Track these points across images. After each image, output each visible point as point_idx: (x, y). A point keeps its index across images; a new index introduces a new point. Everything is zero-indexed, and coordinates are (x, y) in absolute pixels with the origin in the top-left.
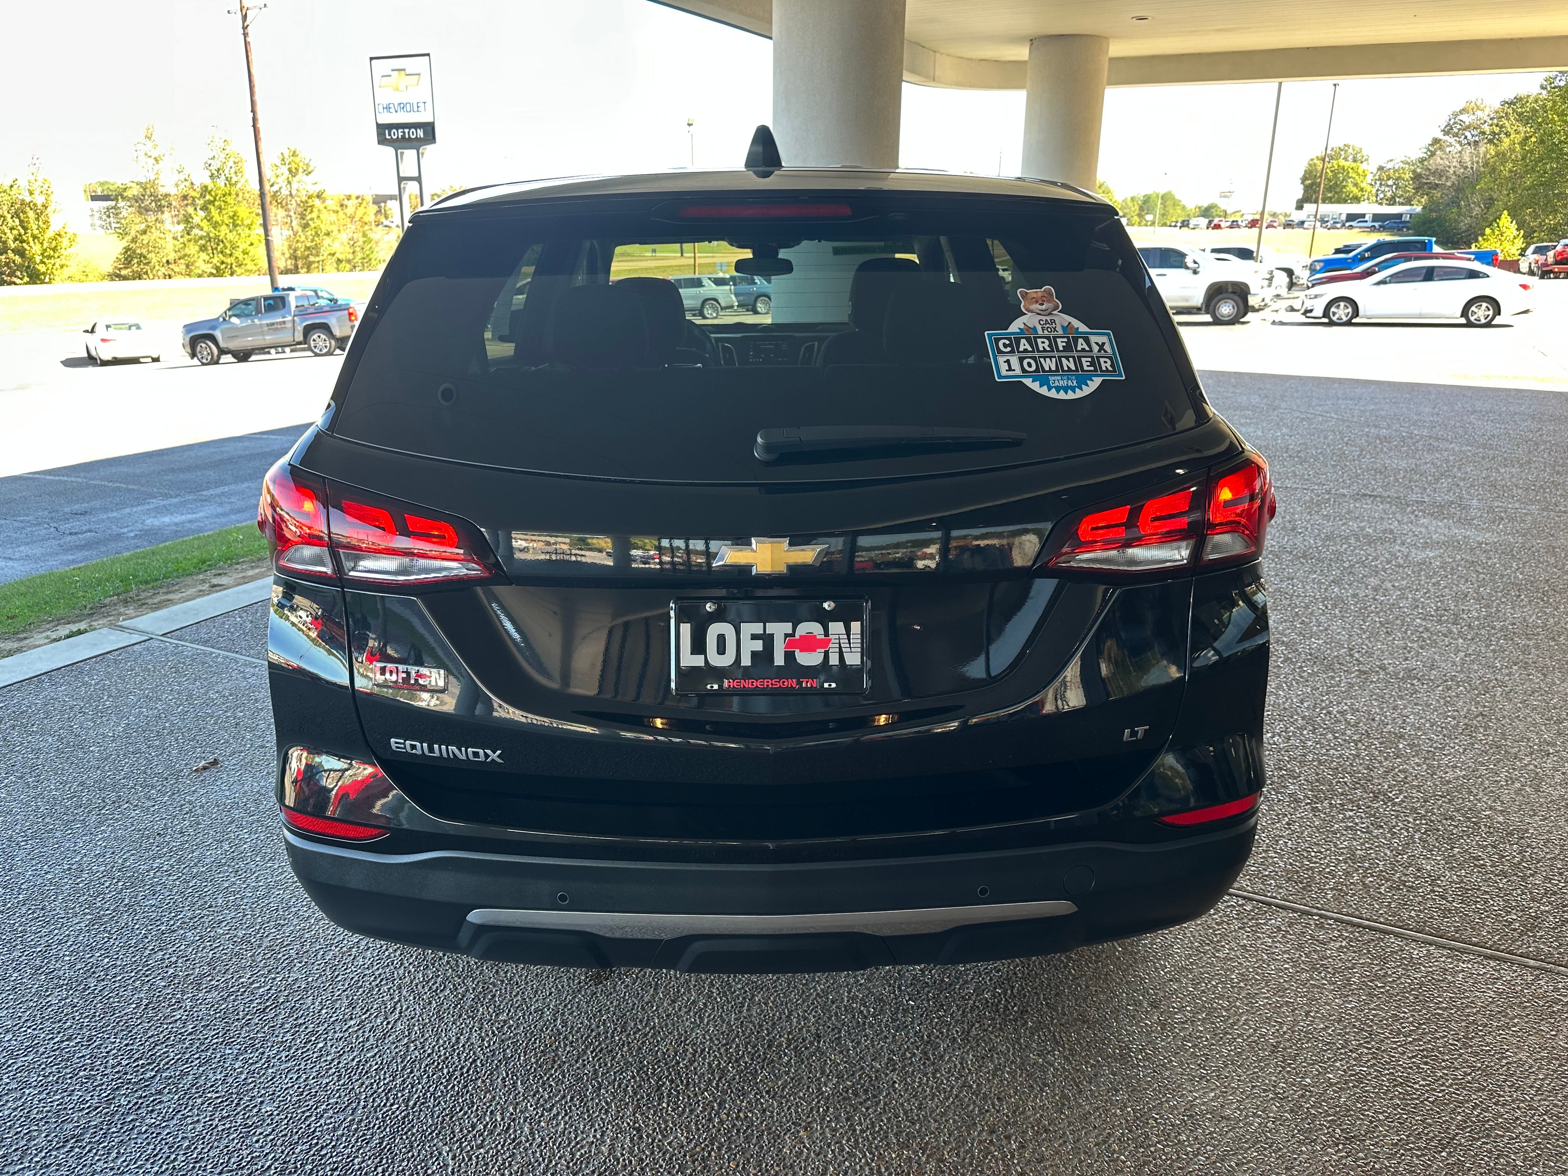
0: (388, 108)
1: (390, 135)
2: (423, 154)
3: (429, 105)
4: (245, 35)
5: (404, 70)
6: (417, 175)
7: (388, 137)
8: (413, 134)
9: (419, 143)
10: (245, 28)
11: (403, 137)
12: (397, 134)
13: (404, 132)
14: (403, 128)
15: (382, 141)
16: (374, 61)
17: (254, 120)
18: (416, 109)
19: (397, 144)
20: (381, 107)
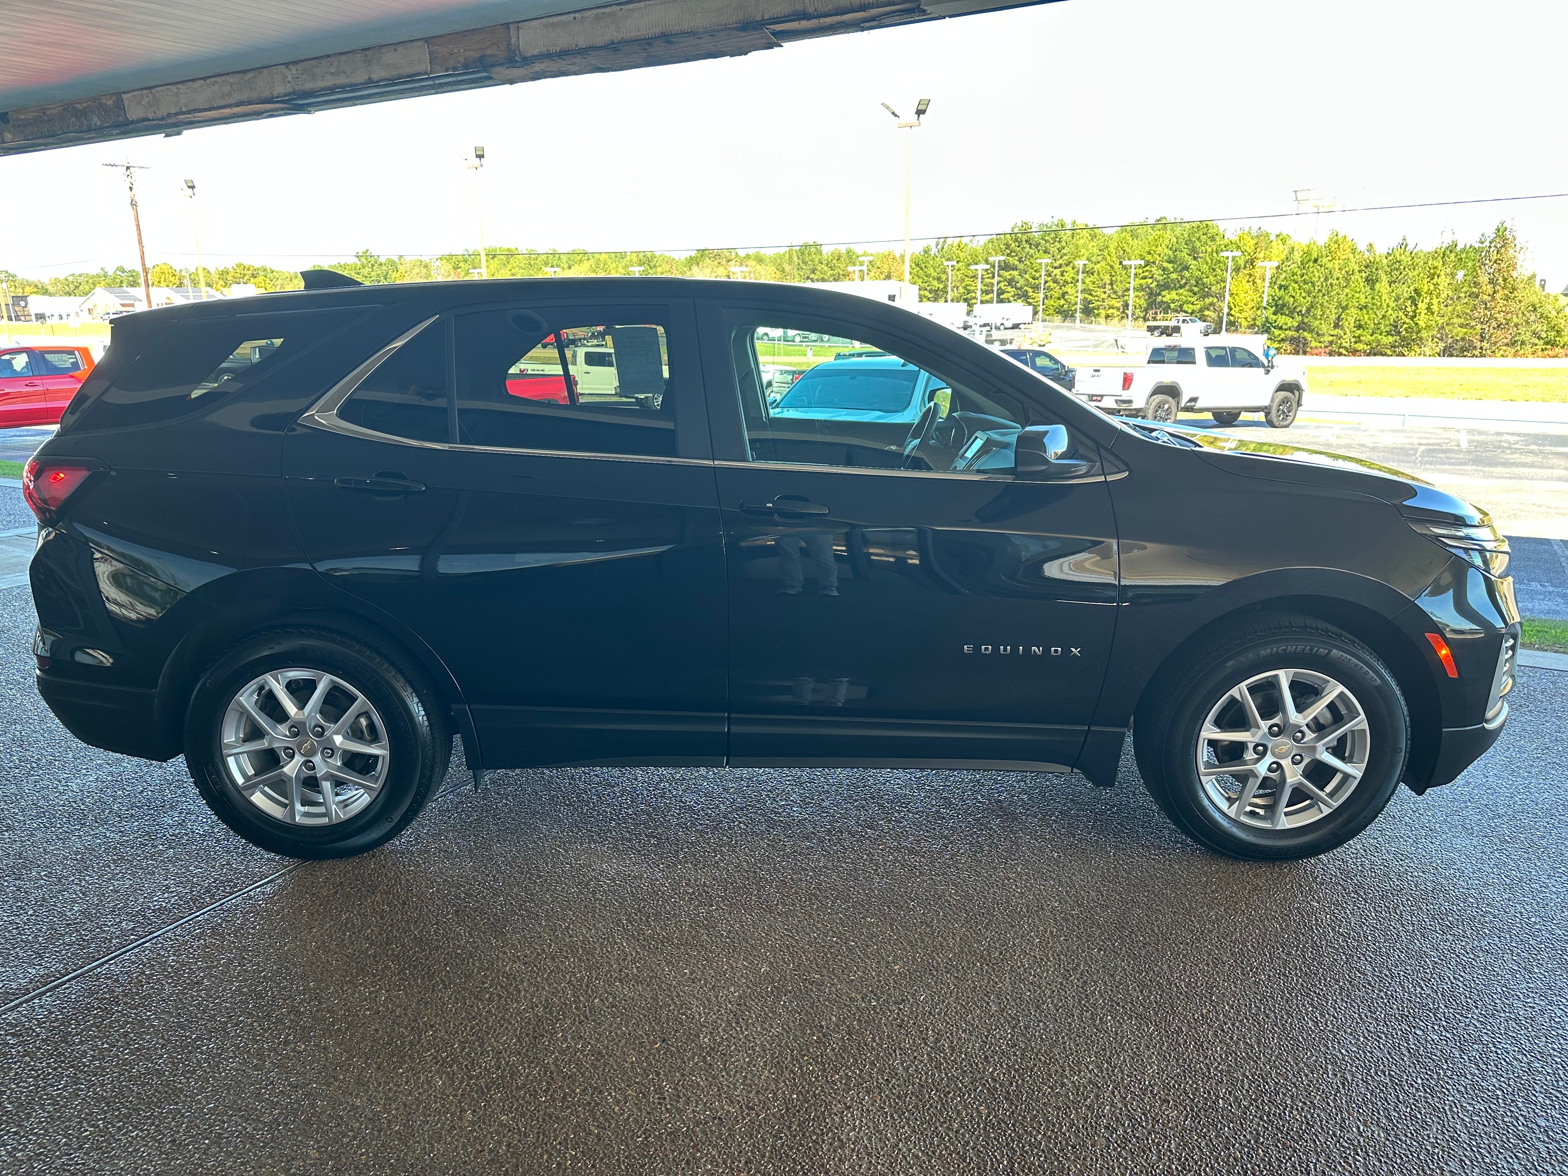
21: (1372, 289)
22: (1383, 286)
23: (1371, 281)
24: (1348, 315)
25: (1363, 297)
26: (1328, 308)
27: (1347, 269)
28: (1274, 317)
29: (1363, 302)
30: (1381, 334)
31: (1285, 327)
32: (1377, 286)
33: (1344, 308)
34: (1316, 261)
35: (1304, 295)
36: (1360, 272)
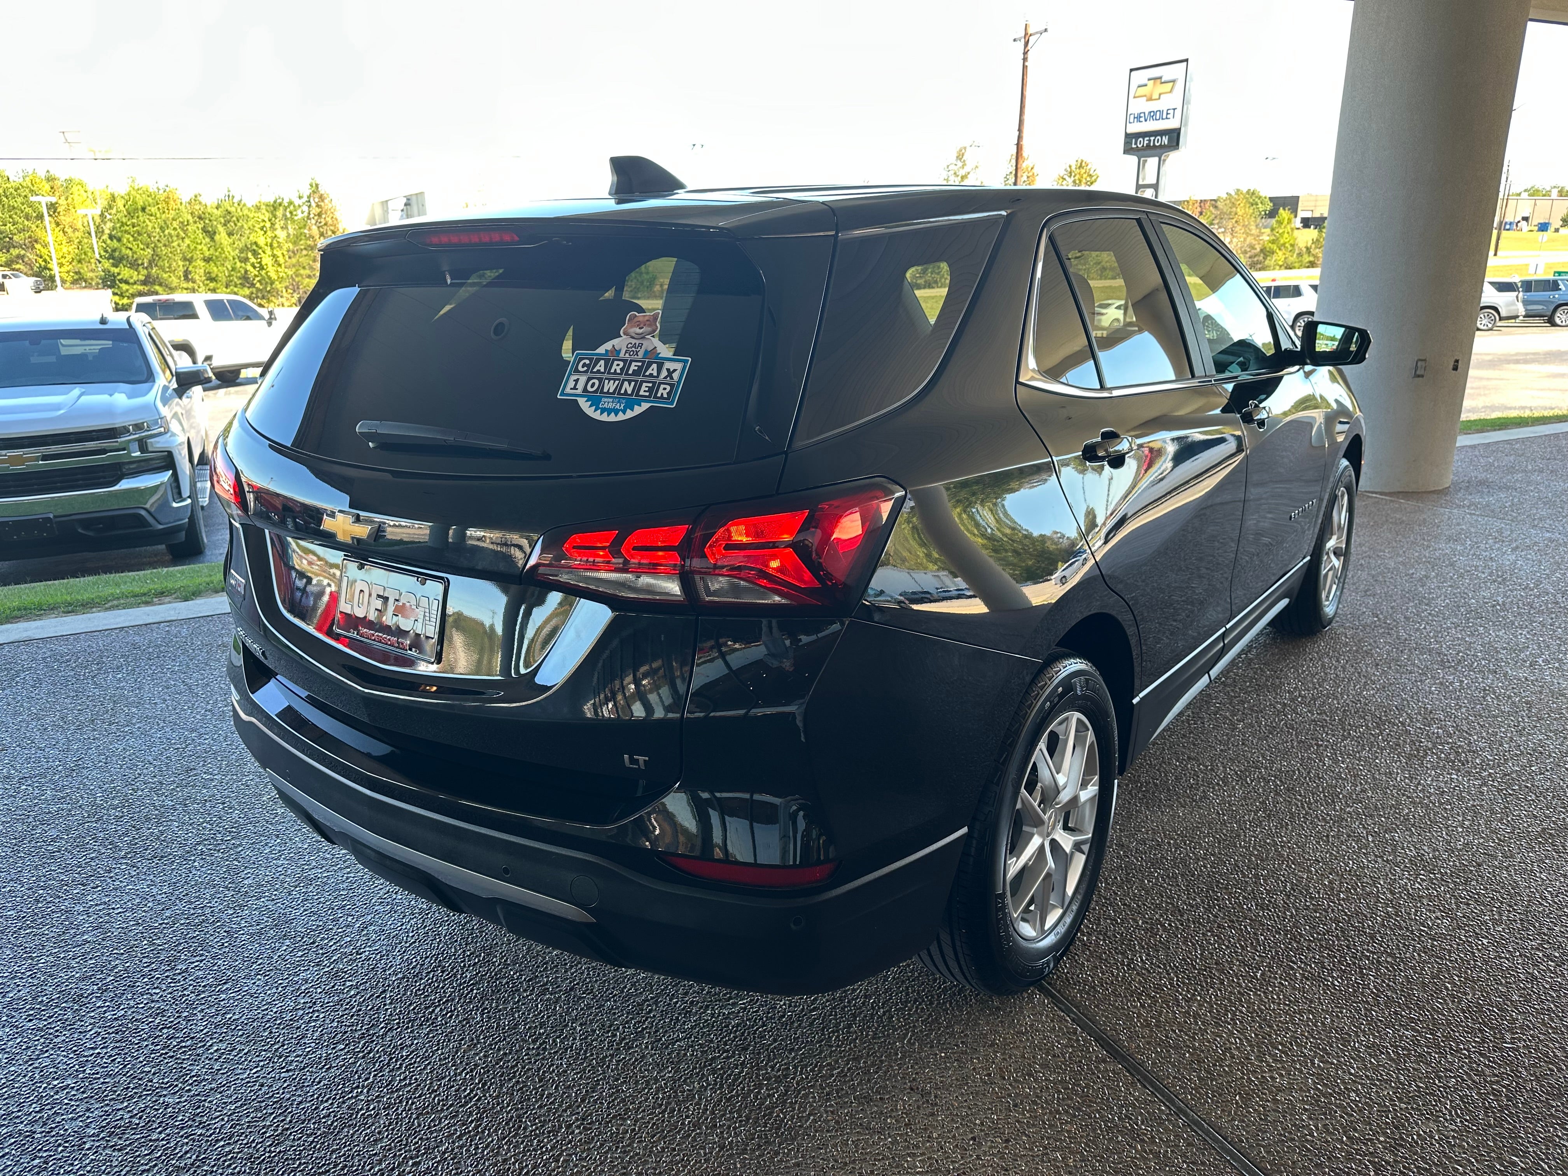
0: (1138, 118)
1: (1136, 144)
2: (1164, 160)
3: (1178, 113)
4: (1025, 59)
5: (1160, 78)
6: (1154, 182)
7: (1134, 146)
8: (1158, 141)
9: (1162, 151)
10: (1025, 53)
11: (1148, 145)
12: (1142, 142)
13: (1150, 141)
14: (1150, 136)
15: (1128, 150)
16: (1133, 73)
17: (1020, 138)
18: (1164, 117)
19: (1141, 153)
20: (1132, 117)
21: (212, 239)
22: (222, 237)
23: (211, 234)
24: (195, 267)
25: (205, 249)
26: (175, 261)
27: (181, 219)
28: (116, 270)
29: (207, 254)
30: (236, 286)
31: (131, 281)
32: (217, 237)
33: (190, 260)
34: (143, 209)
35: (142, 246)
36: (195, 222)
